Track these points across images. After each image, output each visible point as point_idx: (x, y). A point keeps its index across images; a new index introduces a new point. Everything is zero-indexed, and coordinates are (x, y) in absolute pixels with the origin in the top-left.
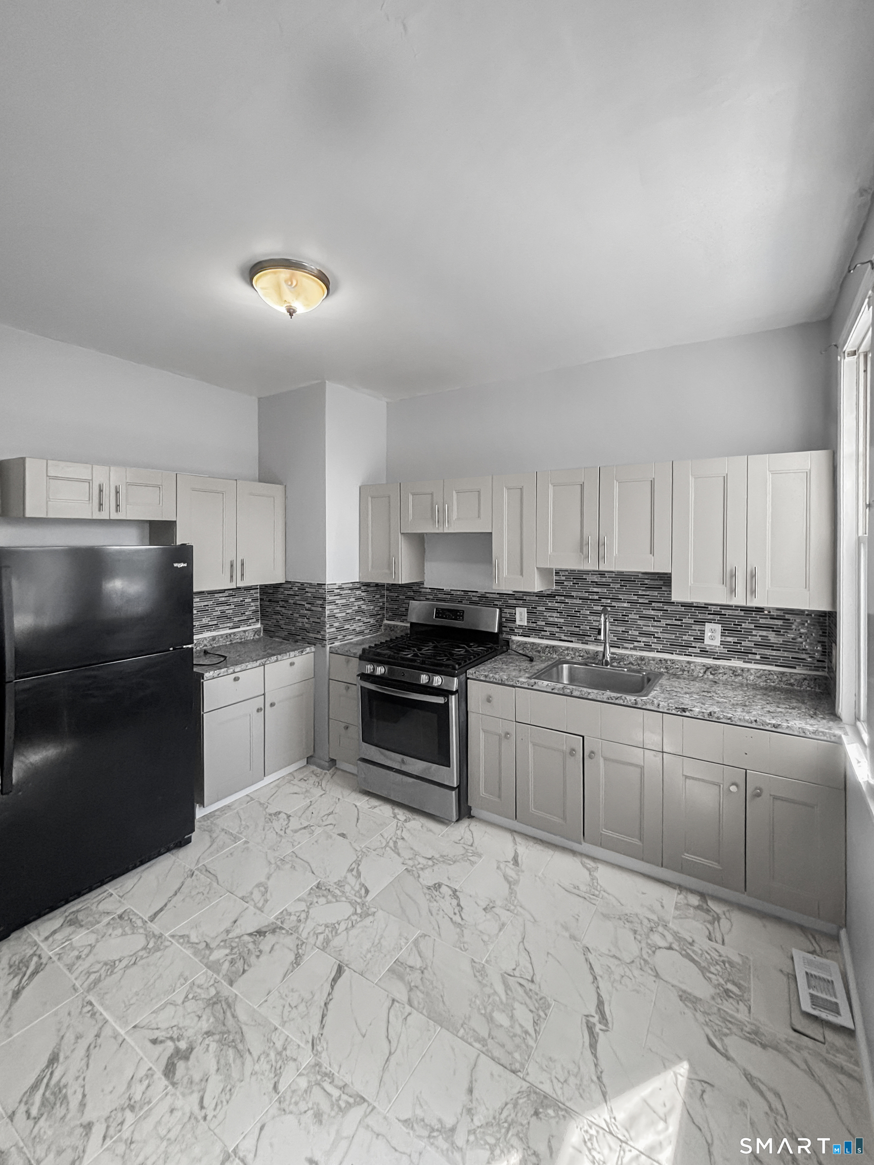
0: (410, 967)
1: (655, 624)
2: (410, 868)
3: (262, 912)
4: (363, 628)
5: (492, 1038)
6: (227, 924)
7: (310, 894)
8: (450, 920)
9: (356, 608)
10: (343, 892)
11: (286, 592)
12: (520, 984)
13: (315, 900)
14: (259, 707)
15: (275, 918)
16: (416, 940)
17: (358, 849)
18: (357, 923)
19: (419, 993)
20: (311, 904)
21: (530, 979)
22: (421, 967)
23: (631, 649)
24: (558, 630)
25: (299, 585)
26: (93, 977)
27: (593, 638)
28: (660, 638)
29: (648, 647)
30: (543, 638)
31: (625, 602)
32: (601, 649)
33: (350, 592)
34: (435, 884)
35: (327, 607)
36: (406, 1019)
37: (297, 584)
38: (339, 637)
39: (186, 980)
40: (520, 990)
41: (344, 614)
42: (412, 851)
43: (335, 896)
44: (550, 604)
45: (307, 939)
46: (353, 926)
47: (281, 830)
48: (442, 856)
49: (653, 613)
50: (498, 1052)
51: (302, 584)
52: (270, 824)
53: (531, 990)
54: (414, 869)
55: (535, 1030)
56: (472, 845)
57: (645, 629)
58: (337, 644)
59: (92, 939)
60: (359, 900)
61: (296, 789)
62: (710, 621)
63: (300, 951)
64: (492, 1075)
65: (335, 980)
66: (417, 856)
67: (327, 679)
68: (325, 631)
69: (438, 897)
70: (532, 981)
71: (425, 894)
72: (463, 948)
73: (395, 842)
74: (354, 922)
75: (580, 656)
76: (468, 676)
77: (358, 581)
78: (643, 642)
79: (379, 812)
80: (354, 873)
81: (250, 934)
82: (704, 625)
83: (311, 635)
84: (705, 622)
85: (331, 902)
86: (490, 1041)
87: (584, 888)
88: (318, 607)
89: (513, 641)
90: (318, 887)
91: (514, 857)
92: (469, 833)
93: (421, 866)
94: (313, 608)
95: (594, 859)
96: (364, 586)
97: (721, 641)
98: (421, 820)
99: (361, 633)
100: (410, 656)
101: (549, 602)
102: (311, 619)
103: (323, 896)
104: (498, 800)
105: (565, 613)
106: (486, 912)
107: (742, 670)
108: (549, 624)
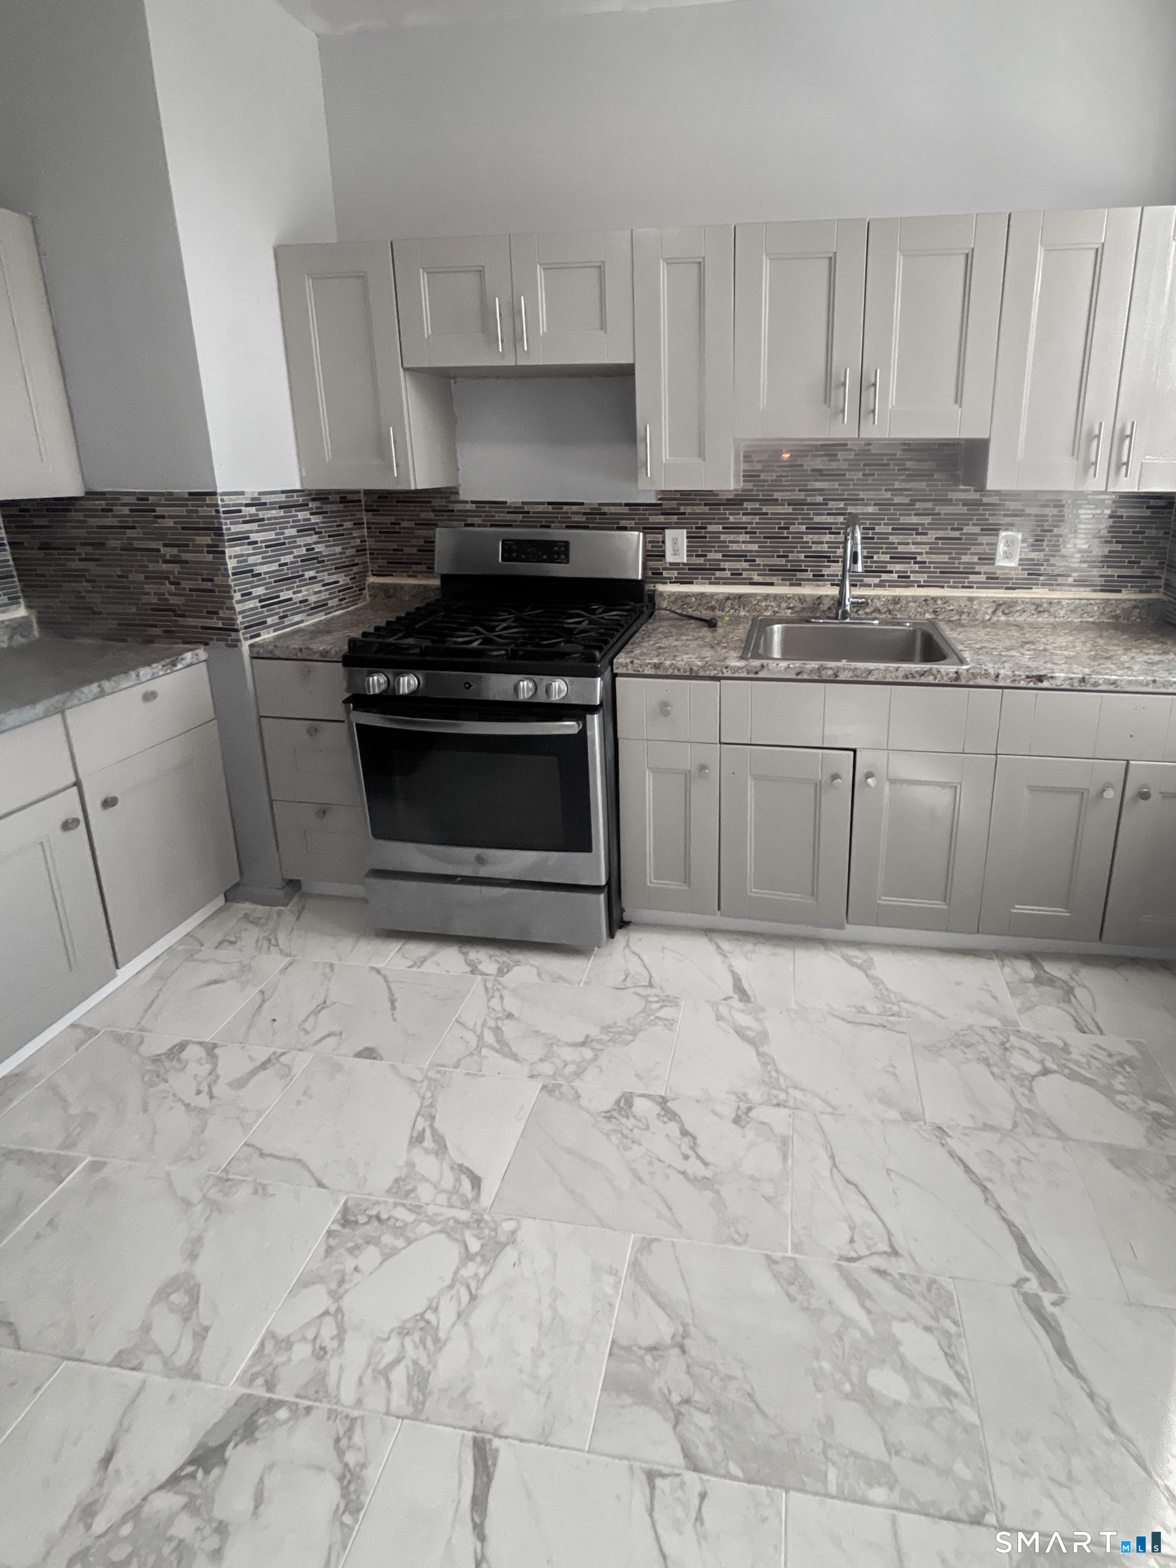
0: (652, 1349)
1: (919, 539)
2: (550, 1082)
3: (197, 1377)
4: (325, 595)
7: (329, 1250)
8: (681, 1176)
10: (417, 1209)
12: (879, 1272)
13: (350, 1264)
15: (242, 1380)
16: (635, 1264)
17: (419, 1077)
18: (481, 1282)
20: (341, 1282)
21: (887, 1248)
22: (673, 1337)
24: (746, 566)
25: (132, 499)
27: (810, 575)
28: (925, 562)
29: (904, 580)
30: (720, 583)
31: (870, 505)
33: (282, 512)
34: (619, 1102)
35: (229, 550)
37: (125, 499)
40: (885, 1287)
41: (274, 566)
42: (540, 1039)
43: (399, 1230)
44: (732, 519)
45: (359, 1402)
46: (473, 1298)
47: (199, 1093)
49: (916, 520)
51: (143, 497)
52: (162, 1086)
53: (903, 1276)
54: (560, 1081)
57: (901, 549)
58: (267, 636)
60: (464, 1215)
62: (1013, 527)
63: (350, 1456)
66: (555, 1048)
67: (254, 718)
68: (231, 606)
69: (636, 1131)
70: (897, 1252)
71: (607, 1135)
72: (737, 1238)
73: (497, 1030)
74: (473, 1285)
75: (788, 608)
76: (616, 671)
77: (299, 488)
78: (897, 572)
79: (436, 971)
80: (428, 1143)
82: (998, 535)
84: (999, 529)
85: (394, 1252)
86: (896, 1463)
87: (873, 1007)
88: (202, 552)
89: (661, 594)
90: (347, 1219)
91: (735, 985)
92: (634, 959)
93: (571, 1068)
94: (186, 556)
95: (859, 944)
96: (314, 500)
97: (1020, 560)
98: (531, 961)
99: (321, 606)
100: (475, 644)
101: (730, 514)
102: (187, 585)
103: (368, 1243)
104: (684, 887)
105: (760, 533)
106: (743, 1127)
107: (1050, 603)
108: (728, 556)
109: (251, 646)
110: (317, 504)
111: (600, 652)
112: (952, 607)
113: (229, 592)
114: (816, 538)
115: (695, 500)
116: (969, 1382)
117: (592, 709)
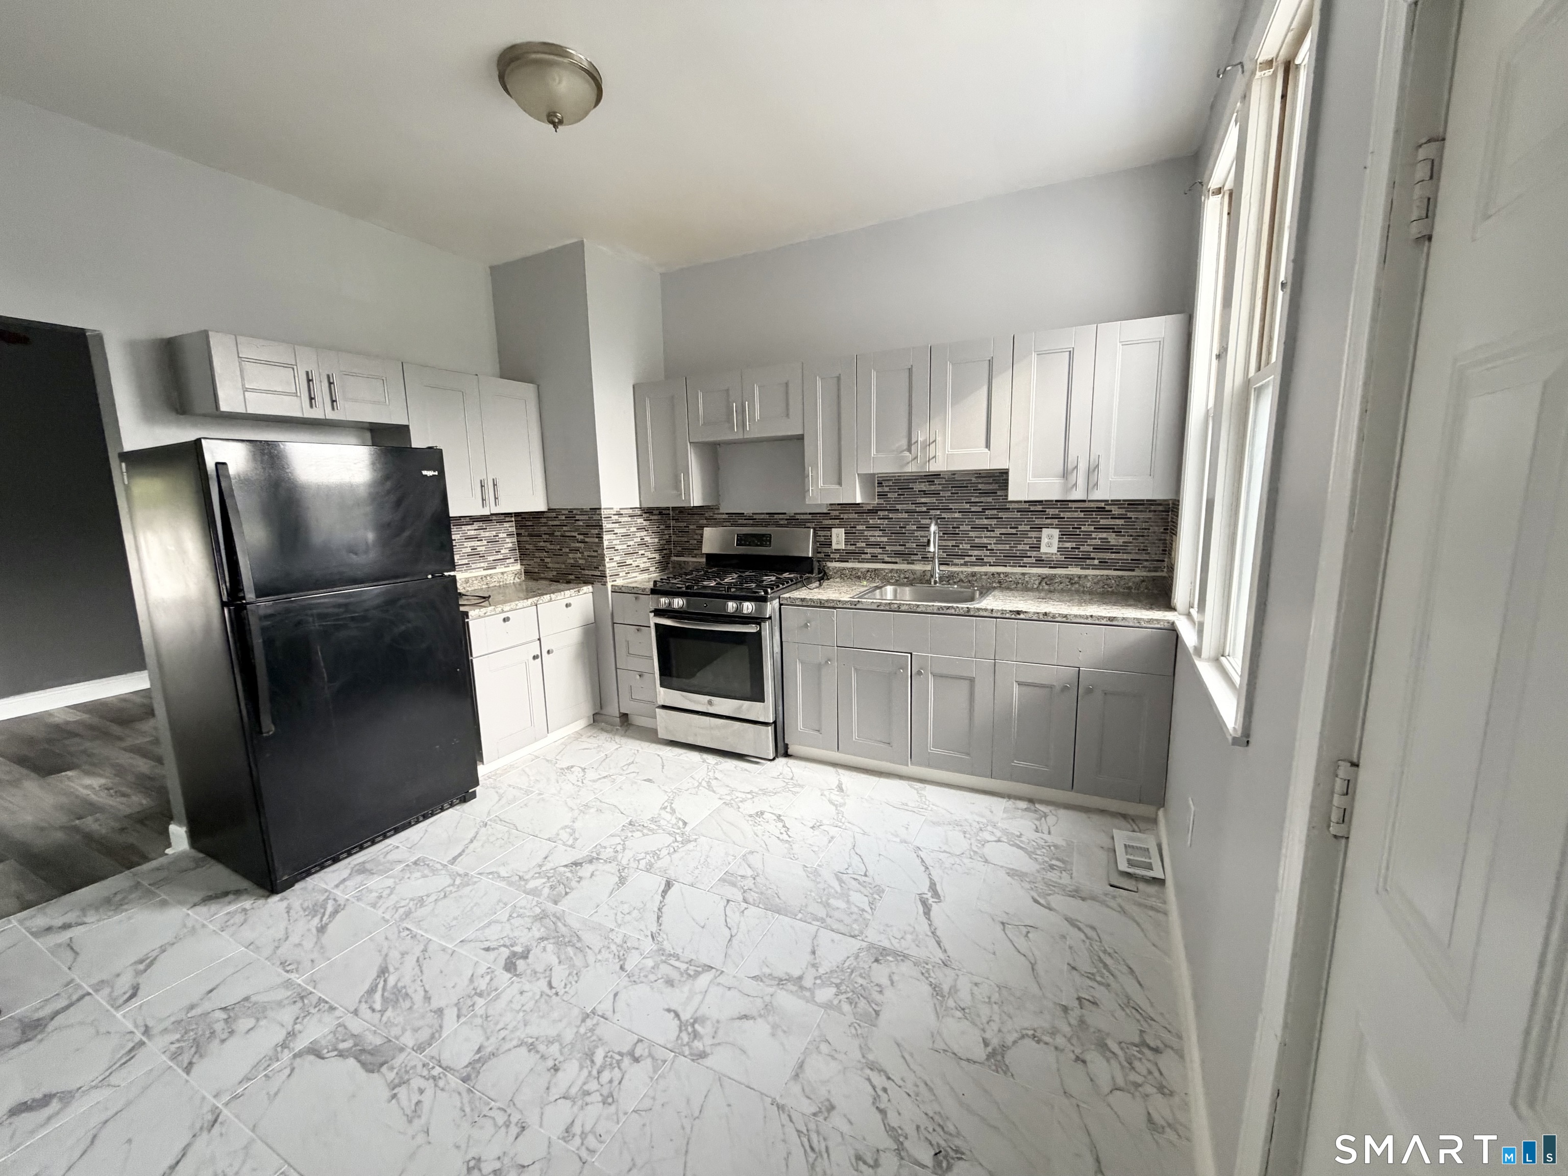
0: (741, 876)
1: (989, 534)
2: (728, 802)
3: (575, 848)
4: (648, 565)
5: (830, 917)
6: (539, 860)
7: (623, 830)
8: (776, 838)
9: (639, 539)
10: (659, 826)
11: (551, 523)
12: (854, 879)
13: (630, 834)
14: (536, 654)
15: (589, 852)
16: (745, 856)
17: (669, 791)
19: (753, 893)
20: (626, 838)
21: (863, 874)
22: (752, 875)
23: (961, 565)
24: (880, 551)
25: (567, 512)
26: (401, 911)
28: (993, 550)
29: (980, 561)
30: (863, 562)
31: (956, 512)
32: (929, 568)
33: (629, 519)
34: (757, 813)
35: (606, 537)
36: (743, 912)
37: (564, 512)
38: (621, 574)
39: (506, 904)
40: (854, 882)
41: (625, 547)
42: (727, 788)
43: (651, 830)
44: (871, 522)
45: (628, 864)
46: (675, 851)
47: (578, 781)
48: (760, 790)
49: (986, 522)
50: (835, 926)
51: (571, 511)
54: (732, 802)
55: (871, 908)
56: (792, 779)
57: (977, 541)
58: (620, 581)
59: (390, 882)
60: (678, 831)
61: (585, 745)
62: (1047, 526)
63: (623, 874)
64: (833, 941)
65: (665, 892)
67: (610, 624)
68: (604, 566)
69: (761, 822)
70: (866, 876)
71: (748, 821)
72: (793, 858)
73: (708, 782)
74: (676, 848)
75: (905, 578)
76: (781, 602)
77: (638, 506)
78: (975, 556)
79: (686, 759)
80: (668, 809)
81: (566, 866)
82: (1041, 531)
83: (587, 572)
84: (1041, 528)
85: (647, 835)
87: (911, 804)
88: (593, 537)
89: (828, 568)
90: (631, 823)
91: (838, 786)
92: (788, 769)
93: (739, 799)
94: (587, 540)
96: (645, 513)
97: (1058, 548)
99: (646, 570)
100: (712, 585)
101: (871, 519)
102: (587, 554)
104: (819, 734)
105: (888, 530)
107: (1079, 577)
108: (869, 545)
109: (612, 586)
110: (647, 515)
111: (772, 590)
112: (1010, 579)
113: (604, 557)
115: (849, 510)
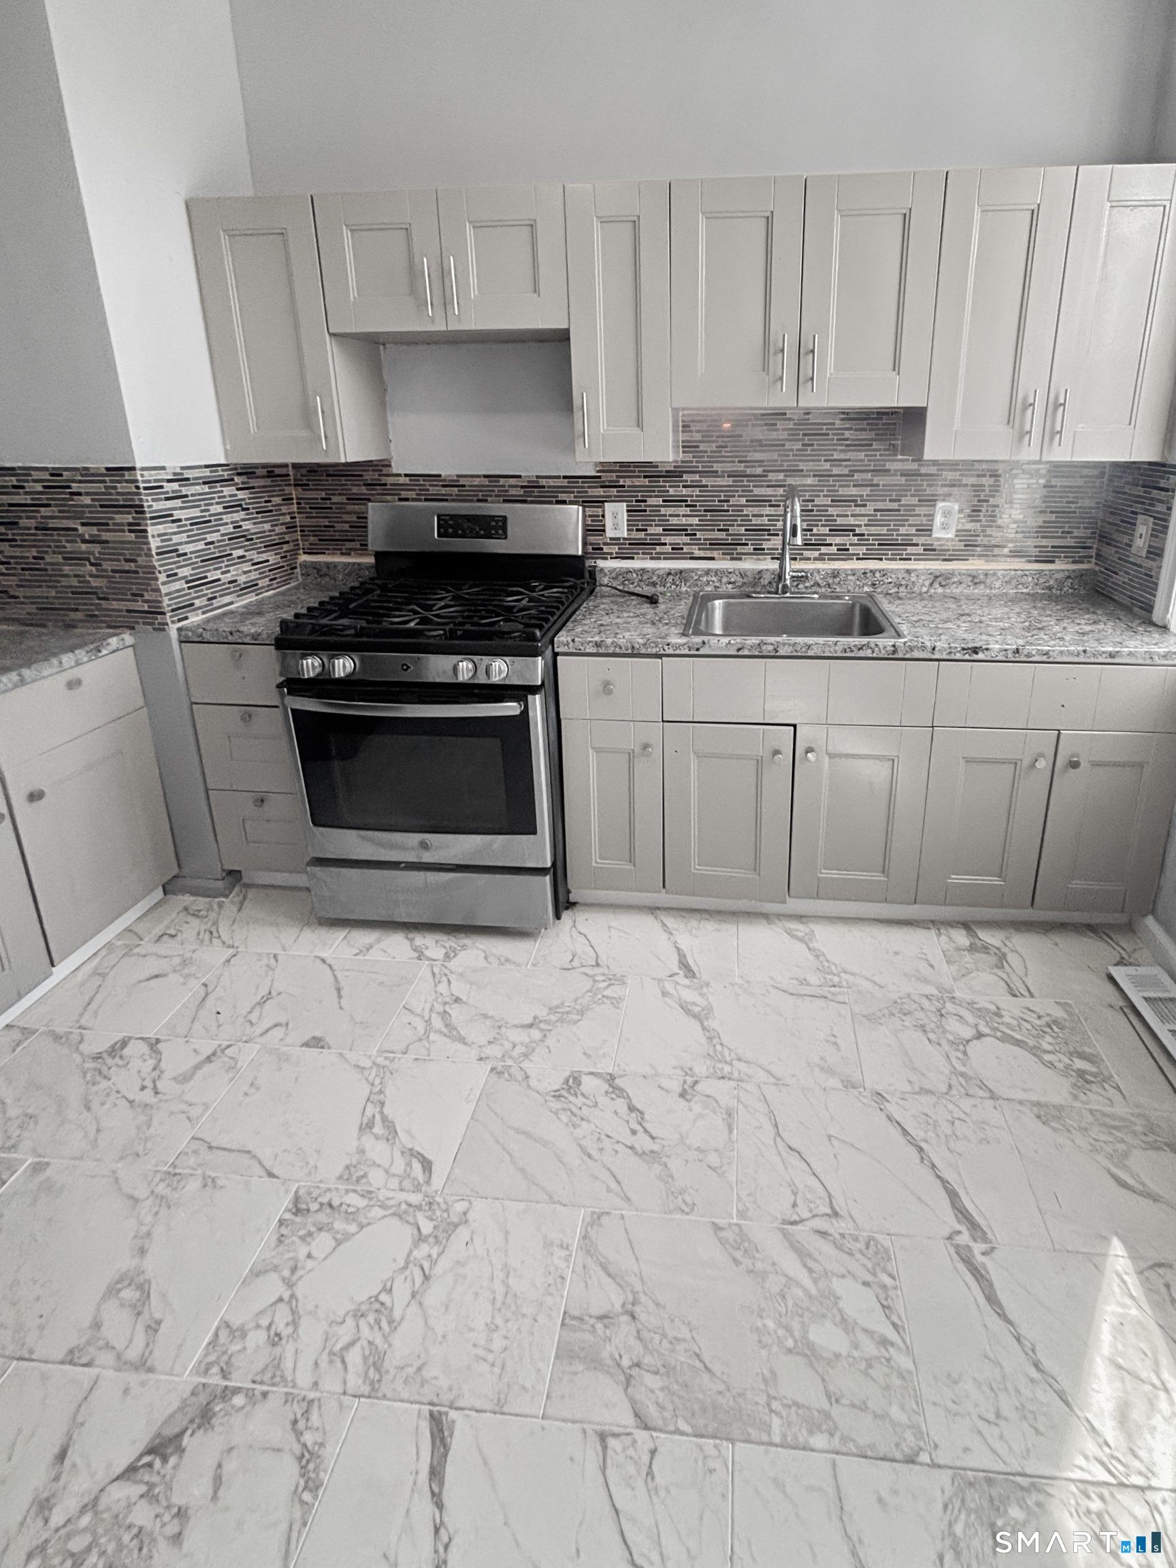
0: (601, 1318)
1: (858, 510)
2: (498, 1064)
3: (151, 1370)
4: (255, 576)
7: (281, 1239)
8: (629, 1151)
10: (368, 1194)
12: (821, 1233)
13: (303, 1251)
15: (196, 1372)
16: (585, 1237)
17: (368, 1064)
18: (434, 1263)
19: (647, 1379)
20: (294, 1270)
21: (829, 1211)
22: (623, 1305)
23: (815, 559)
25: (44, 475)
27: (750, 549)
28: (863, 535)
29: (843, 553)
30: (659, 559)
33: (206, 488)
34: (567, 1081)
37: (35, 474)
38: (197, 603)
41: (200, 545)
42: (488, 1022)
43: (351, 1216)
44: (672, 491)
45: (316, 1385)
46: (426, 1278)
47: (143, 1088)
48: (551, 1011)
49: (855, 491)
51: (56, 473)
52: (104, 1084)
53: (843, 1236)
54: (509, 1062)
57: (840, 521)
60: (415, 1199)
61: (153, 966)
62: (949, 498)
63: (308, 1438)
66: (503, 1030)
68: (156, 588)
69: (584, 1108)
70: (836, 1214)
71: (555, 1113)
72: (684, 1207)
73: (445, 1015)
74: (426, 1266)
75: (730, 583)
76: (556, 649)
77: (224, 462)
78: (836, 545)
79: (382, 957)
80: (378, 1129)
82: (935, 505)
84: (936, 500)
85: (348, 1237)
86: (836, 1411)
87: (814, 979)
88: (123, 531)
89: (602, 570)
90: (298, 1209)
91: (680, 962)
92: (582, 939)
93: (520, 1050)
94: (105, 536)
95: (800, 918)
96: (239, 474)
97: (957, 531)
98: (478, 945)
99: (251, 586)
100: (412, 624)
101: (670, 487)
102: (107, 566)
103: (320, 1229)
104: (629, 867)
105: (700, 506)
106: (688, 1101)
107: (986, 575)
108: (668, 530)
109: (179, 629)
110: (244, 479)
111: (540, 630)
112: (890, 580)
113: (154, 573)
114: (756, 510)
115: (634, 472)
116: (904, 1329)
117: (534, 690)
